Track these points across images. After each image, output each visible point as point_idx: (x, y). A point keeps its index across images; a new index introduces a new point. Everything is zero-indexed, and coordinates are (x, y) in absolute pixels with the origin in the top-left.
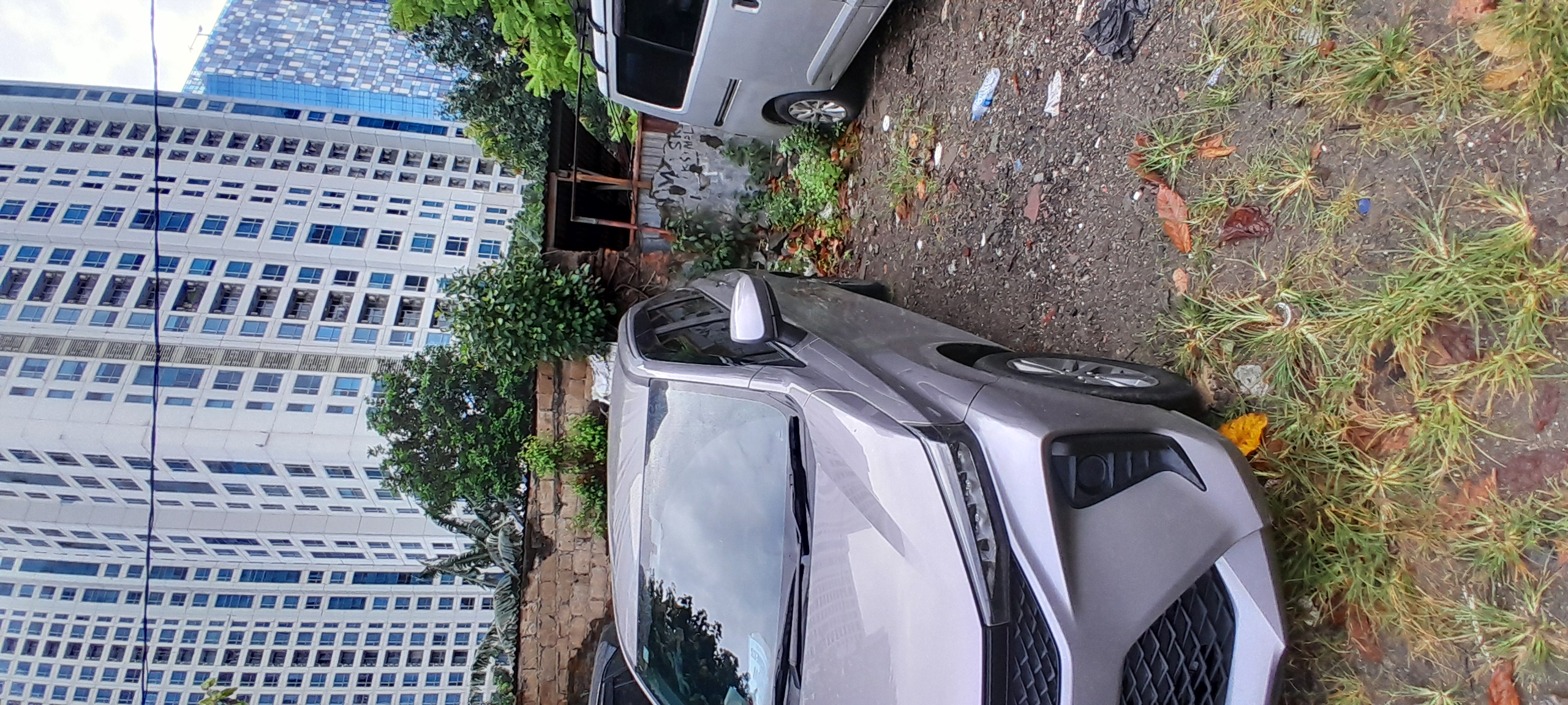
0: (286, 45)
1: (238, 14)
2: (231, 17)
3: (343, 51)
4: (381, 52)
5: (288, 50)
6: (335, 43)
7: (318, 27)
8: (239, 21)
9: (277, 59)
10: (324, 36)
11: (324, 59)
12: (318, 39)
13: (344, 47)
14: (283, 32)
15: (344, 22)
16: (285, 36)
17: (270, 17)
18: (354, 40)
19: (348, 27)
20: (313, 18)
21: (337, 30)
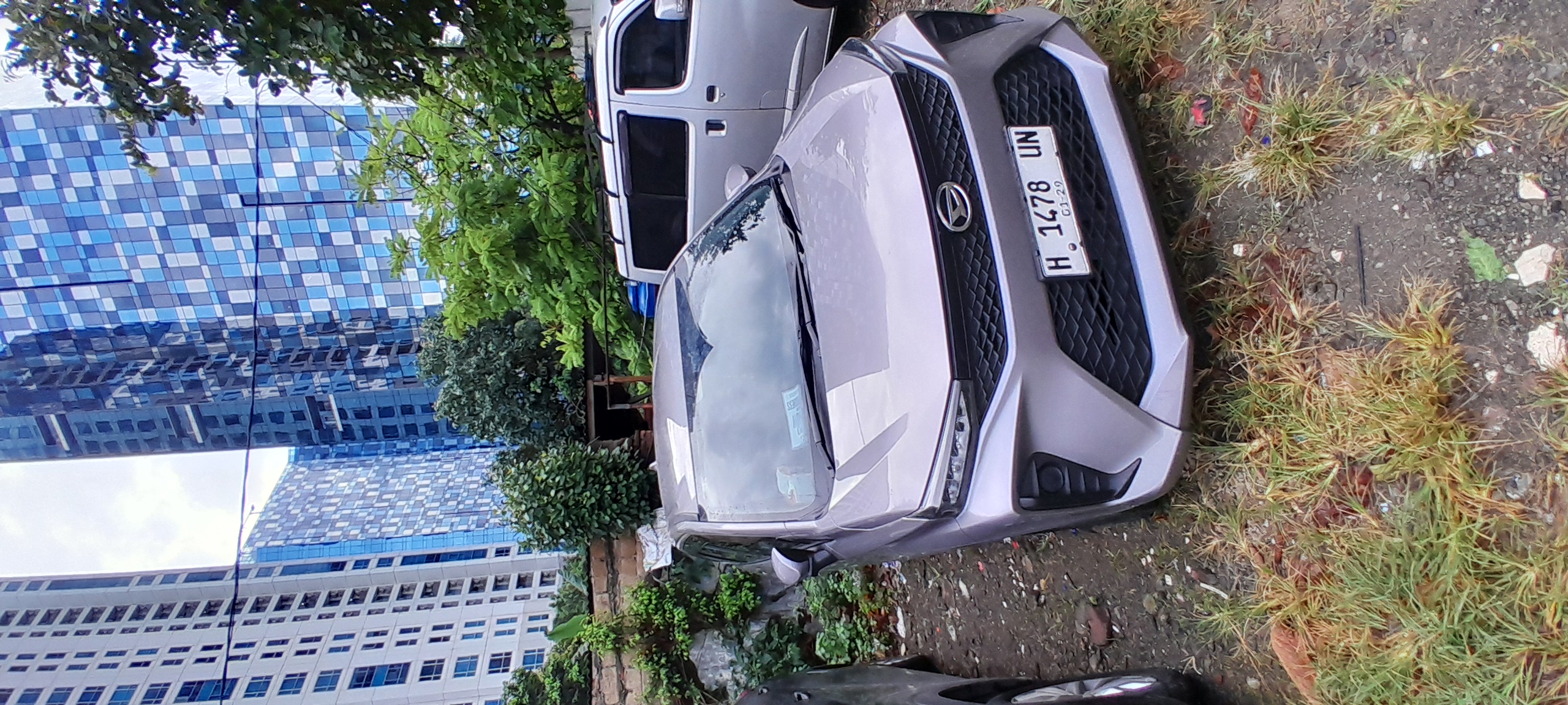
0: (333, 508)
1: (290, 489)
2: (283, 493)
3: (387, 504)
4: (422, 498)
5: (335, 512)
6: (380, 499)
7: (364, 487)
8: (290, 494)
9: (324, 523)
10: (370, 494)
11: (369, 514)
12: (364, 497)
13: (388, 500)
14: (330, 497)
15: (388, 478)
16: (333, 501)
17: (319, 486)
18: (397, 492)
19: (391, 481)
20: (360, 480)
21: (381, 486)
